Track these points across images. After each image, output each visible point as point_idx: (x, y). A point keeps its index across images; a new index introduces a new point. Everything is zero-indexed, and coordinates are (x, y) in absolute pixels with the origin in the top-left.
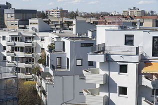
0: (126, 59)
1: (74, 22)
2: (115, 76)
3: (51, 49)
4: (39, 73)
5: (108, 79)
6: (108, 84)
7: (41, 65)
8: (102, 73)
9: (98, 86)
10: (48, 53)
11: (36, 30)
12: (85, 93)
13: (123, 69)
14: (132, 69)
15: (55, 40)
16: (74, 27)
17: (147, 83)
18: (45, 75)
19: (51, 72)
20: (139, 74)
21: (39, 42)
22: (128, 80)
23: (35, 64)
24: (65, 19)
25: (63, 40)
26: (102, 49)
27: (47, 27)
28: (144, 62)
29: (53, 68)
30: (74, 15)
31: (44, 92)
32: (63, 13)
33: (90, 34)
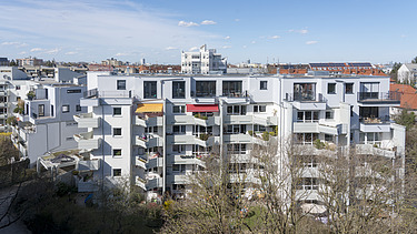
0: (120, 102)
1: (56, 70)
2: (110, 119)
3: (30, 97)
4: (15, 123)
5: (102, 124)
6: (103, 127)
7: (17, 115)
8: (96, 117)
9: (90, 130)
10: (26, 102)
11: (9, 78)
12: (77, 139)
13: (117, 111)
14: (126, 111)
15: (36, 87)
16: (57, 75)
17: (140, 122)
18: (22, 125)
19: (32, 121)
20: (133, 114)
21: (13, 90)
22: (123, 121)
23: (9, 115)
24: (43, 67)
25: (45, 87)
26: (95, 94)
27: (23, 75)
28: (137, 104)
29: (34, 116)
30: (52, 64)
31: (22, 143)
32: (37, 62)
33: (76, 81)
